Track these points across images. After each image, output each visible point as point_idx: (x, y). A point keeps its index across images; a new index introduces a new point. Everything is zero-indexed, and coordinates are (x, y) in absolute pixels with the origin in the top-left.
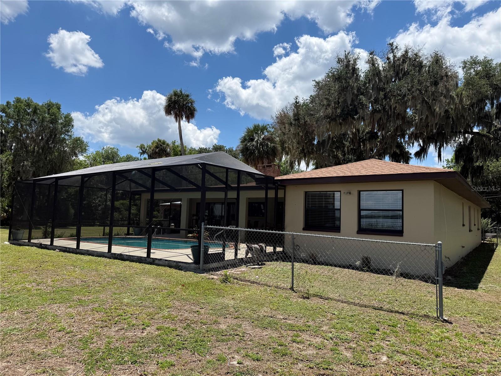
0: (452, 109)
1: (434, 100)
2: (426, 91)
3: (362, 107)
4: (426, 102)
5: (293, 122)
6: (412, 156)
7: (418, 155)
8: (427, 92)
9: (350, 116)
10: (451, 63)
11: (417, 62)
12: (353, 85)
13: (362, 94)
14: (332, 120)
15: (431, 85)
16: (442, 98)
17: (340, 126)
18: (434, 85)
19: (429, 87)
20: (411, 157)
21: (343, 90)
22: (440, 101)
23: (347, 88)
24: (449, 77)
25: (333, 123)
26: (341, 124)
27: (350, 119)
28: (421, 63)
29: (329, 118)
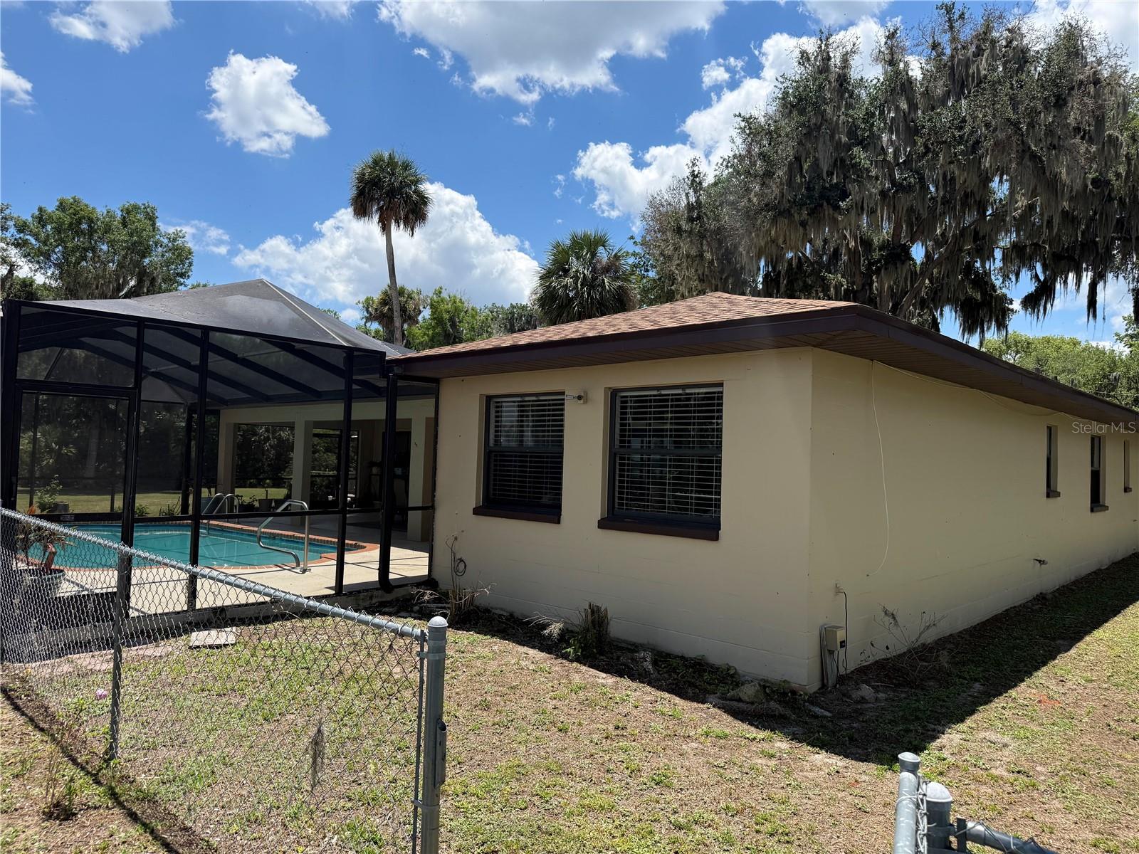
0: (1118, 175)
1: (1054, 148)
2: (1031, 125)
3: (858, 176)
4: (1034, 157)
5: (685, 225)
6: (1016, 305)
7: (1032, 302)
8: (1034, 127)
9: (828, 203)
10: (1112, 47)
11: (1014, 48)
12: (835, 119)
13: (860, 143)
14: (781, 214)
15: (1046, 108)
16: (1077, 140)
17: (801, 229)
18: (1055, 106)
19: (1040, 113)
20: (1012, 310)
21: (809, 134)
22: (1072, 150)
23: (818, 127)
24: (1104, 84)
25: (783, 222)
26: (803, 224)
27: (828, 210)
28: (1024, 51)
29: (774, 208)
